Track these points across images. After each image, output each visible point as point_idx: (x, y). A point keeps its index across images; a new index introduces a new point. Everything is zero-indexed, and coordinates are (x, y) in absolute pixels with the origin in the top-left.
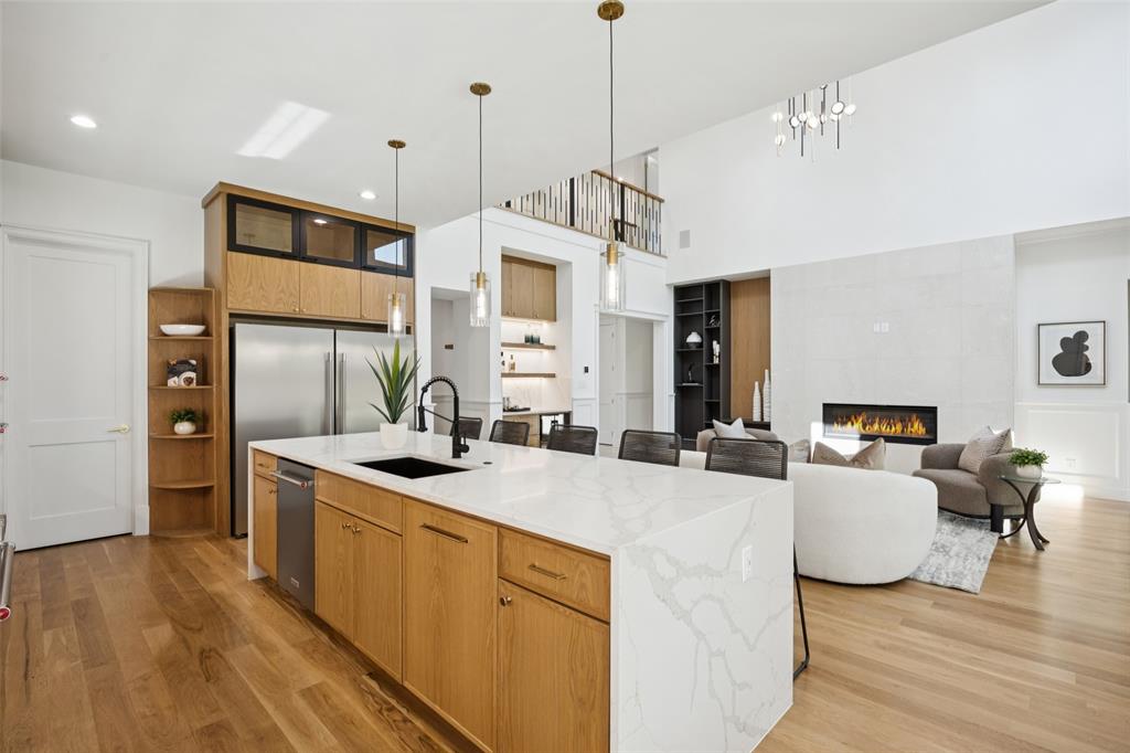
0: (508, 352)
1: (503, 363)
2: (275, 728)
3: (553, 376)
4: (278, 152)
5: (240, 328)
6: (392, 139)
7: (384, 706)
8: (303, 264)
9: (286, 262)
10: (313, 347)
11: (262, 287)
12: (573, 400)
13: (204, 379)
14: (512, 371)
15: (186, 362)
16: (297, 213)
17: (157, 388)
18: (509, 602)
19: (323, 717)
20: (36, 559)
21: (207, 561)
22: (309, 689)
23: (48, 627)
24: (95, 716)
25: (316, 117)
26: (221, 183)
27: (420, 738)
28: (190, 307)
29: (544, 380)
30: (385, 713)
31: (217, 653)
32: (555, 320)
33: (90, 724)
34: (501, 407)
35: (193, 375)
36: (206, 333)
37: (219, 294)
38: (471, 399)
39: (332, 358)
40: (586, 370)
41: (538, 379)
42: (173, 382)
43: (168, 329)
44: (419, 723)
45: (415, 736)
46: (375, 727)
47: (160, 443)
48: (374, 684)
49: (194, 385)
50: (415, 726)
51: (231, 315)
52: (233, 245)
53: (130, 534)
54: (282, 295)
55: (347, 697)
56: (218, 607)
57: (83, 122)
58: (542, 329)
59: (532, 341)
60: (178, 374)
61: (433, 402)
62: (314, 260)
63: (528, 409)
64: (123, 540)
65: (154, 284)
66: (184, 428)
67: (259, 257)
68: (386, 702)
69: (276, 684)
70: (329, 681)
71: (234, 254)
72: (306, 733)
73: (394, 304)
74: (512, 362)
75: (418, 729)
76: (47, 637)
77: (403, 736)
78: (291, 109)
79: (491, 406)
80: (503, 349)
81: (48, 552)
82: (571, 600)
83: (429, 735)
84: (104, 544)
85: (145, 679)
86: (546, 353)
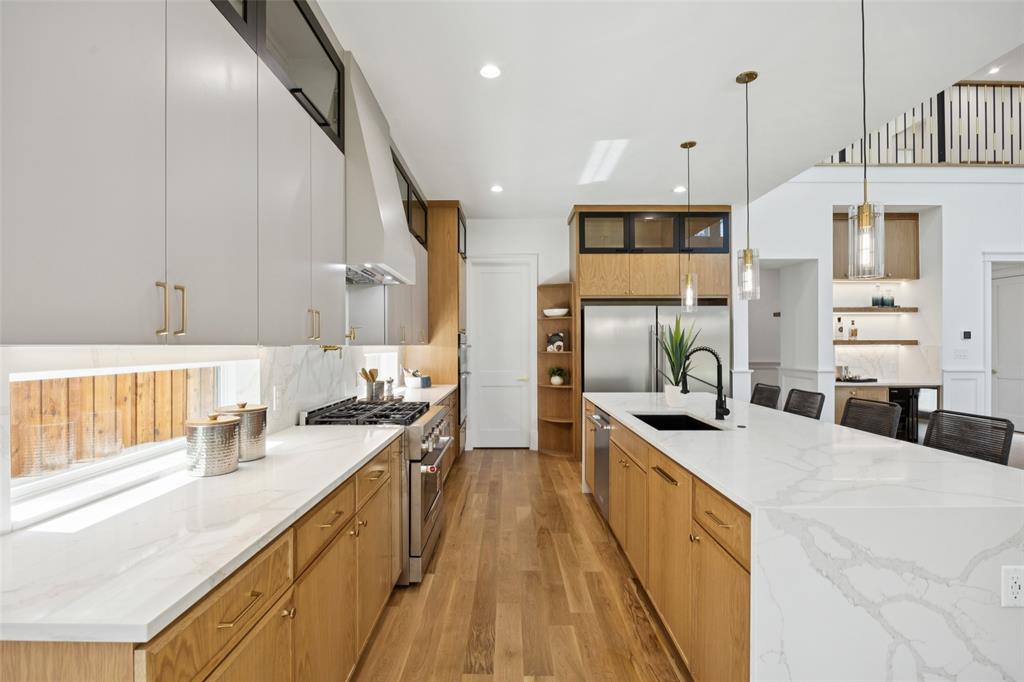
0: (847, 319)
1: (841, 330)
2: (563, 587)
3: (915, 343)
4: (603, 176)
5: (586, 308)
6: (684, 142)
7: (635, 604)
8: (632, 255)
9: (619, 256)
10: (640, 321)
11: (602, 277)
12: (943, 371)
13: (568, 347)
14: (853, 338)
15: (558, 335)
16: (627, 217)
17: (542, 354)
18: (698, 540)
19: (592, 594)
20: (483, 453)
21: (563, 474)
22: (591, 573)
23: (477, 492)
24: (482, 544)
25: (620, 145)
26: (575, 206)
27: (650, 636)
28: (561, 297)
29: (902, 348)
30: (633, 608)
31: (549, 533)
32: (918, 277)
33: (478, 548)
34: (834, 377)
35: (561, 343)
36: (569, 314)
37: (575, 287)
38: (798, 367)
39: (654, 330)
40: (967, 335)
41: (892, 347)
42: (551, 349)
43: (549, 312)
44: (654, 626)
45: (648, 632)
46: (622, 614)
47: (544, 390)
48: (634, 588)
49: (562, 351)
50: (650, 627)
51: (582, 300)
52: (583, 249)
53: (528, 448)
54: (617, 282)
55: (612, 588)
56: (559, 505)
57: (497, 189)
58: (900, 290)
59: (881, 304)
60: (553, 343)
61: (750, 368)
62: (640, 251)
63: (875, 380)
64: (524, 451)
65: (540, 283)
66: (556, 380)
67: (600, 255)
68: (637, 602)
69: (573, 562)
70: (606, 574)
71: (583, 255)
72: (579, 599)
73: (687, 283)
74: (853, 327)
75: (652, 630)
76: (475, 496)
77: (639, 629)
78: (601, 145)
79: (820, 376)
80: (840, 314)
81: (488, 451)
82: (730, 548)
83: (658, 636)
84: (515, 452)
85: (509, 533)
86: (905, 316)
